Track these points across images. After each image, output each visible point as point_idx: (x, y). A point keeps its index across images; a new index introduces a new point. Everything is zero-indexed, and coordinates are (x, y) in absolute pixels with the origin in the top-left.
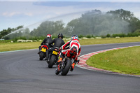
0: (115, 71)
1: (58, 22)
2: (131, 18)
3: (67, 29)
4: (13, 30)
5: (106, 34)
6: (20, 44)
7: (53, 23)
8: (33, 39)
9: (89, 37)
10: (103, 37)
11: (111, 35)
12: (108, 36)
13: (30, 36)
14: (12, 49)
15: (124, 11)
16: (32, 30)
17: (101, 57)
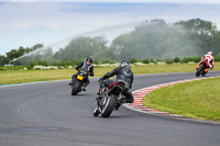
0: (188, 115)
1: (98, 38)
2: (213, 32)
3: (112, 49)
4: (28, 50)
5: (174, 58)
6: (37, 72)
7: (91, 40)
8: (58, 65)
9: (146, 62)
10: (169, 62)
11: (182, 59)
12: (177, 61)
13: (53, 61)
14: (25, 81)
15: (203, 22)
16: (58, 50)
17: (164, 93)
